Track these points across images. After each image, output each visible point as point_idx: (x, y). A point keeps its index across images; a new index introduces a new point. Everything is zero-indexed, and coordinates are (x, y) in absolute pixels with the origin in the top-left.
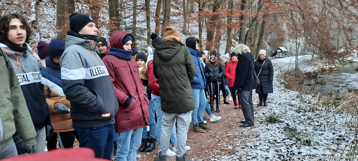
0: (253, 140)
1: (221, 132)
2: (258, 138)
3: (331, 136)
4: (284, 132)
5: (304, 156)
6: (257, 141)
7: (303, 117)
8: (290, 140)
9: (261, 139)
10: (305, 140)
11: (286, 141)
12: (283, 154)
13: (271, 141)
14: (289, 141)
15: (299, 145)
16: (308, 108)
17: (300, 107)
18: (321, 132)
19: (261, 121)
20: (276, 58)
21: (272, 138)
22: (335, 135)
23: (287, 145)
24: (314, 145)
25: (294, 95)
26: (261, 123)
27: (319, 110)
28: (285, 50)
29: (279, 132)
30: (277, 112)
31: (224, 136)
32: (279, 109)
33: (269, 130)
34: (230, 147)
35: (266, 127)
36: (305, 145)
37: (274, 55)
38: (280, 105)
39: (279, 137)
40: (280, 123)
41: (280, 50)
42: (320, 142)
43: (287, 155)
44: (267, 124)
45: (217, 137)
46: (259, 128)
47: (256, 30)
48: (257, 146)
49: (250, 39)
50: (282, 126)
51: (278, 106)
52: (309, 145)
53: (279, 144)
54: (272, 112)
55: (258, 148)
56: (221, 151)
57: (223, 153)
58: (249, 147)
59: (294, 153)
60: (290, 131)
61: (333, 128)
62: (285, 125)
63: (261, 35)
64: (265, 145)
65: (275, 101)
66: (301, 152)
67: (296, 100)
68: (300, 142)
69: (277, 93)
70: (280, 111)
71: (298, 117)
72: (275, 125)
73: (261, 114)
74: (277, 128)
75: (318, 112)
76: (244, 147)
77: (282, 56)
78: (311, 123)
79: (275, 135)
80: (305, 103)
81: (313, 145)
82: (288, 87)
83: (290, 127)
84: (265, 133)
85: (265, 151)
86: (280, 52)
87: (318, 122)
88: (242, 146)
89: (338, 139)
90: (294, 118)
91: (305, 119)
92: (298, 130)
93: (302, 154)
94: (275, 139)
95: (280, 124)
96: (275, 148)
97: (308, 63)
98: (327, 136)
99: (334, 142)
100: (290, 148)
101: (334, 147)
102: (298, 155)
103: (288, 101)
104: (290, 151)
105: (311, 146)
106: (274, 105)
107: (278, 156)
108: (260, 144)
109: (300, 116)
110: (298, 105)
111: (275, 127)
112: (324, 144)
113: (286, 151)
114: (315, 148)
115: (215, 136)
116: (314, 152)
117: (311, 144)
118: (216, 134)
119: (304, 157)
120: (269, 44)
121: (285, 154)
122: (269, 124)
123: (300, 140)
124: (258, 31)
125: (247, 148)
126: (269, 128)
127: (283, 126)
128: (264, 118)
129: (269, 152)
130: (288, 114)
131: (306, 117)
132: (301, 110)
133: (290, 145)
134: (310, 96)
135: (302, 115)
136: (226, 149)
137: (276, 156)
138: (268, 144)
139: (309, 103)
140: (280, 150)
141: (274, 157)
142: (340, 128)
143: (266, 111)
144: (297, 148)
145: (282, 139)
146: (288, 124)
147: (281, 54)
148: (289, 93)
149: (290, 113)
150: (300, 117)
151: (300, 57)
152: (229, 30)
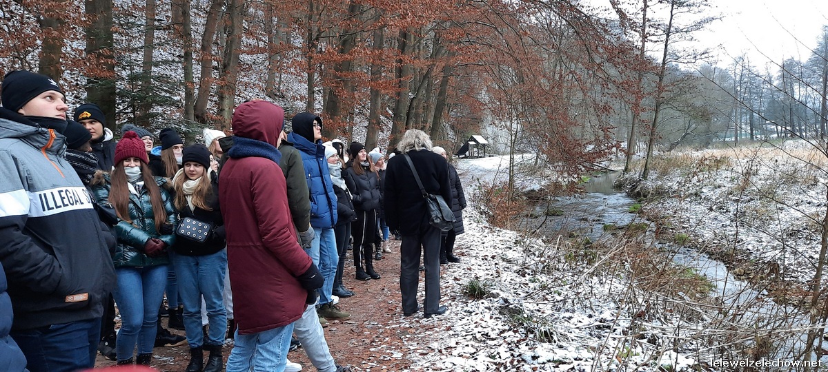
0: (441, 337)
1: (372, 323)
2: (451, 332)
3: (586, 321)
4: (501, 316)
5: (544, 363)
6: (450, 337)
7: (532, 285)
8: (515, 332)
9: (456, 333)
10: (543, 330)
11: (506, 334)
12: (504, 362)
13: (478, 336)
14: (513, 334)
15: (532, 343)
16: (541, 266)
17: (524, 264)
18: (568, 315)
19: (453, 294)
20: (466, 157)
21: (480, 329)
22: (592, 320)
23: (509, 344)
24: (559, 340)
25: (510, 240)
26: (454, 299)
27: (558, 270)
28: (485, 142)
29: (491, 318)
30: (481, 274)
31: (381, 331)
32: (484, 268)
33: (471, 313)
34: (398, 355)
35: (466, 308)
36: (542, 341)
37: (463, 151)
38: (486, 259)
39: (492, 326)
40: (491, 298)
41: (475, 140)
42: (569, 335)
43: (512, 362)
44: (464, 300)
45: (366, 333)
46: (453, 310)
47: (428, 98)
48: (450, 347)
49: (417, 115)
50: (496, 305)
51: (482, 262)
52: (550, 342)
53: (495, 342)
54: (473, 276)
55: (455, 352)
56: (378, 362)
57: (384, 367)
58: (437, 351)
59: (524, 358)
60: (510, 312)
61: (588, 305)
62: (501, 301)
63: (439, 109)
64: (467, 346)
65: (475, 252)
66: (537, 355)
67: (515, 248)
68: (532, 336)
69: (477, 235)
70: (487, 272)
71: (522, 286)
72: (482, 303)
73: (451, 281)
74: (486, 308)
75: (558, 274)
76: (425, 352)
77: (478, 153)
78: (547, 296)
79: (484, 324)
80: (533, 257)
81: (556, 339)
82: (495, 221)
83: (510, 306)
84: (464, 321)
85: (468, 358)
86: (474, 146)
87: (559, 294)
88: (420, 351)
89: (599, 327)
90: (516, 287)
91: (535, 289)
92: (526, 311)
93: (540, 360)
94: (486, 331)
95: (491, 300)
96: (488, 350)
97: (532, 171)
98: (580, 322)
99: (593, 333)
100: (516, 349)
101: (594, 343)
102: (532, 362)
103: (500, 252)
104: (516, 354)
105: (553, 343)
106: (473, 261)
107: (494, 367)
108: (457, 343)
109: (527, 282)
110: (520, 262)
111: (482, 307)
112: (576, 338)
113: (508, 354)
114: (561, 347)
115: (362, 332)
116: (560, 354)
117: (552, 338)
118: (363, 327)
119: (543, 365)
120: (453, 127)
121: (509, 360)
122: (469, 301)
123: (532, 332)
124: (433, 100)
125: (433, 354)
126: (471, 310)
127: (497, 303)
128: (457, 288)
129: (476, 359)
130: (503, 279)
131: (537, 285)
132: (527, 270)
133: (516, 342)
134: (540, 241)
135: (530, 280)
136: (388, 358)
137: (491, 367)
138: (473, 343)
139: (541, 255)
140: (498, 353)
141: (488, 369)
142: (600, 304)
143: (461, 274)
144: (529, 349)
145: (498, 331)
146: (507, 300)
147: (475, 150)
148: (500, 234)
149: (507, 277)
150: (527, 284)
151: (518, 158)
152: (375, 94)
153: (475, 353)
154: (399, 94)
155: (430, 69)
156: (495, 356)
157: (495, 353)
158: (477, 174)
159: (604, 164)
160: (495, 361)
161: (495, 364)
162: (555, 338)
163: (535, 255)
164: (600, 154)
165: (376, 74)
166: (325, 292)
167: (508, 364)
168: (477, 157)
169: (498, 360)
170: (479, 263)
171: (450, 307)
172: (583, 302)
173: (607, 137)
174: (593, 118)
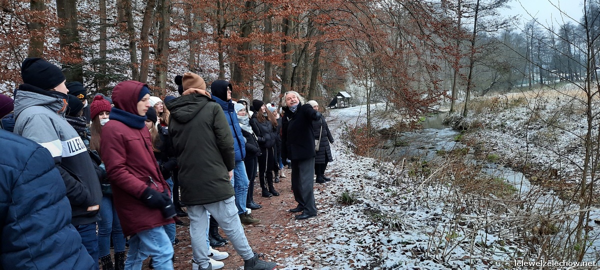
0: (324, 231)
1: (276, 225)
2: (331, 228)
3: (424, 215)
4: (365, 216)
5: (396, 245)
6: (330, 231)
7: (386, 194)
8: (375, 225)
9: (335, 228)
10: (394, 223)
11: (369, 227)
12: (368, 245)
13: (350, 229)
14: (374, 227)
15: (387, 232)
16: (391, 180)
17: (380, 179)
18: (411, 212)
19: (331, 203)
20: (336, 108)
21: (351, 225)
22: (428, 215)
23: (371, 233)
24: (406, 229)
25: (369, 164)
26: (332, 206)
27: (404, 183)
28: (349, 96)
29: (358, 217)
30: (350, 188)
31: (282, 230)
32: (352, 184)
33: (344, 214)
34: (295, 245)
35: (340, 212)
36: (394, 230)
37: (333, 103)
38: (353, 178)
39: (359, 223)
40: (358, 204)
41: (342, 95)
42: (413, 225)
43: (374, 245)
44: (339, 206)
45: (272, 232)
46: (332, 214)
47: (306, 66)
48: (331, 238)
49: (299, 79)
50: (361, 208)
51: (351, 180)
52: (399, 230)
53: (362, 233)
54: (344, 190)
55: (334, 241)
56: (282, 251)
57: (286, 253)
58: (322, 241)
59: (382, 242)
60: (371, 213)
61: (425, 204)
62: (365, 206)
63: (314, 74)
64: (343, 236)
65: (345, 174)
66: (391, 239)
67: (373, 170)
68: (387, 227)
69: (346, 162)
70: (354, 187)
71: (379, 195)
72: (352, 207)
73: (329, 194)
74: (355, 211)
75: (404, 185)
76: (313, 242)
77: (344, 104)
78: (397, 201)
79: (353, 221)
80: (386, 174)
81: (404, 229)
82: (359, 152)
83: (371, 209)
84: (340, 220)
85: (343, 244)
86: (341, 100)
87: (406, 199)
88: (311, 242)
89: (433, 219)
90: (375, 196)
91: (388, 197)
92: (382, 211)
93: (393, 243)
94: (355, 226)
95: (358, 205)
96: (357, 238)
97: (383, 115)
98: (420, 216)
99: (429, 224)
100: (377, 237)
101: (430, 230)
102: (388, 244)
103: (363, 172)
104: (376, 239)
105: (402, 231)
106: (344, 180)
107: (362, 249)
108: (335, 235)
109: (383, 192)
110: (377, 178)
111: (352, 210)
112: (418, 227)
113: (371, 240)
114: (407, 233)
115: (269, 231)
116: (407, 238)
117: (401, 228)
118: (269, 228)
119: (395, 246)
120: (325, 87)
122: (343, 207)
123: (387, 225)
124: (310, 68)
125: (319, 243)
126: (344, 213)
127: (362, 207)
128: (334, 199)
129: (349, 244)
130: (366, 191)
131: (390, 194)
132: (382, 184)
133: (376, 232)
134: (390, 164)
135: (385, 191)
136: (289, 248)
137: (360, 249)
138: (347, 234)
139: (392, 173)
140: (364, 240)
141: (357, 250)
142: (434, 204)
143: (336, 189)
144: (386, 236)
145: (363, 226)
146: (369, 204)
147: (342, 102)
148: (363, 160)
149: (368, 189)
151: (372, 106)
152: (268, 65)
153: (348, 240)
154: (285, 64)
155: (306, 45)
156: (362, 242)
157: (362, 240)
158: (344, 120)
159: (435, 108)
160: (362, 245)
161: (362, 247)
162: (403, 227)
163: (387, 173)
164: (432, 100)
165: (267, 50)
166: (241, 206)
167: (371, 247)
168: (344, 108)
169: (364, 245)
170: (348, 181)
171: (329, 212)
172: (422, 203)
173: (436, 88)
174: (426, 75)
